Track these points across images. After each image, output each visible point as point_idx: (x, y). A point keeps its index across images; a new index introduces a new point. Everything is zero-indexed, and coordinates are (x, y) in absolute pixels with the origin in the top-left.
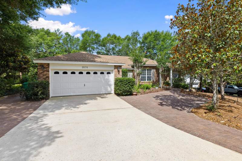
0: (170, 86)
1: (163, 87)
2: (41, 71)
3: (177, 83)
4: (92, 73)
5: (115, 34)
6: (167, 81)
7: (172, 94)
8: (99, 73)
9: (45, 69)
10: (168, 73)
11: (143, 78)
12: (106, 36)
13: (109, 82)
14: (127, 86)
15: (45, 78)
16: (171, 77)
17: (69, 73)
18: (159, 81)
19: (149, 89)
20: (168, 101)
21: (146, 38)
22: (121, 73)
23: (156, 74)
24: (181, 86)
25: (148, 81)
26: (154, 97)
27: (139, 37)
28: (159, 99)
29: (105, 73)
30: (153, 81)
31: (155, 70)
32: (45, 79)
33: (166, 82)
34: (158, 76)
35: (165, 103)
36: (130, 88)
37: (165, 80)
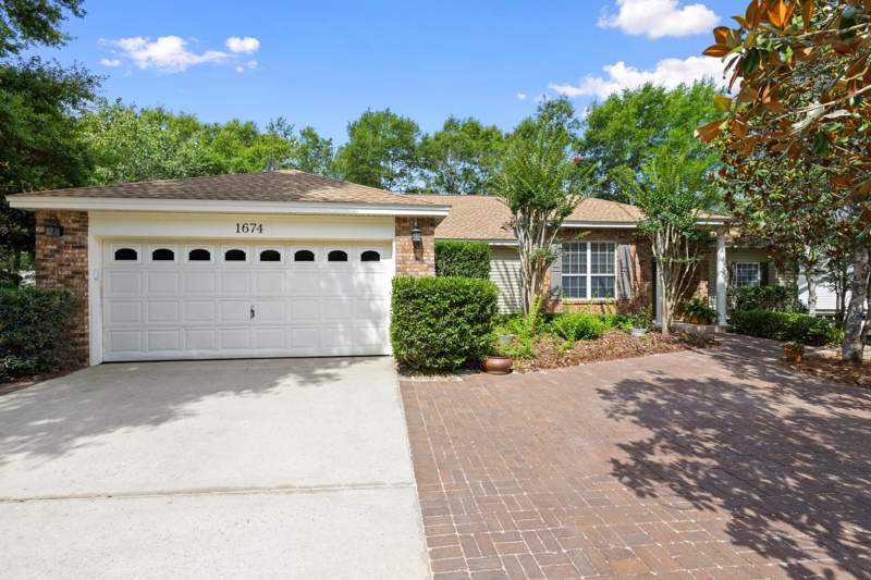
0: (717, 322)
1: (671, 330)
2: (50, 247)
3: (755, 311)
4: (287, 255)
5: (476, 119)
6: (696, 301)
7: (724, 374)
8: (321, 255)
9: (69, 238)
10: (701, 257)
11: (574, 284)
12: (440, 128)
13: (372, 298)
14: (450, 324)
15: (67, 277)
16: (721, 279)
17: (182, 254)
18: (654, 301)
19: (595, 337)
20: (699, 432)
21: (599, 121)
22: (430, 256)
23: (638, 266)
24: (779, 328)
25: (597, 300)
26: (606, 394)
27: (570, 121)
28: (631, 406)
29: (354, 255)
30: (624, 298)
31: (632, 248)
32: (65, 281)
33: (691, 302)
34: (650, 274)
35: (671, 458)
36: (463, 333)
37: (689, 295)
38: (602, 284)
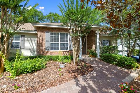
0: (97, 57)
3: (107, 54)
6: (92, 51)
11: (55, 46)
24: (114, 61)
25: (62, 51)
38: (64, 46)
